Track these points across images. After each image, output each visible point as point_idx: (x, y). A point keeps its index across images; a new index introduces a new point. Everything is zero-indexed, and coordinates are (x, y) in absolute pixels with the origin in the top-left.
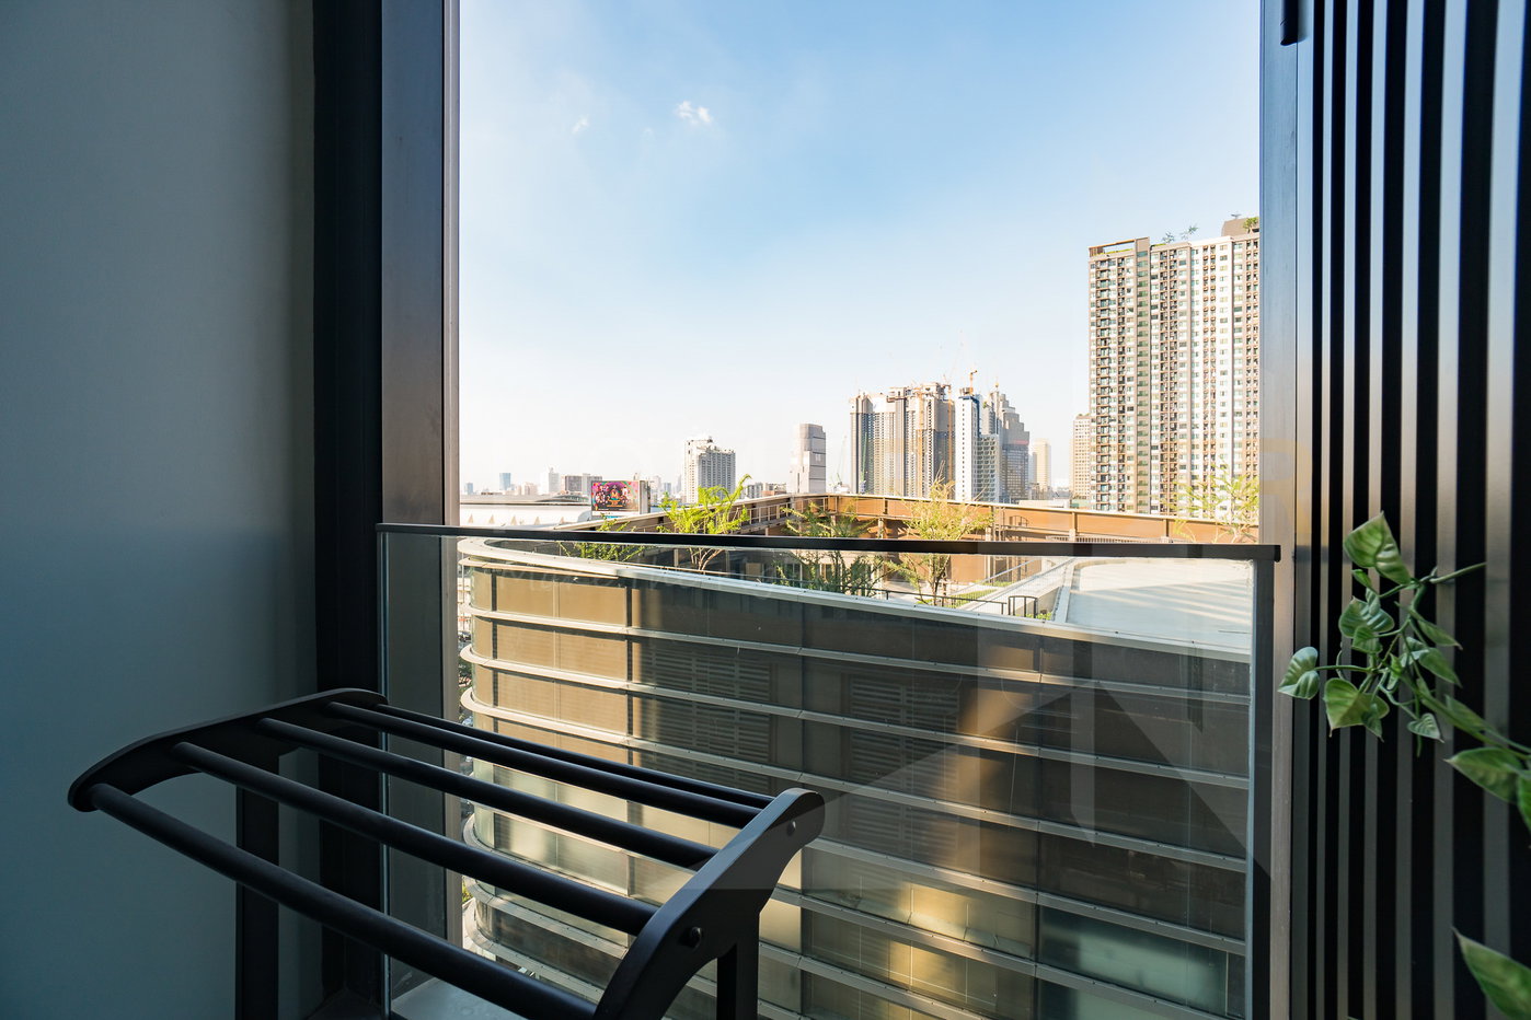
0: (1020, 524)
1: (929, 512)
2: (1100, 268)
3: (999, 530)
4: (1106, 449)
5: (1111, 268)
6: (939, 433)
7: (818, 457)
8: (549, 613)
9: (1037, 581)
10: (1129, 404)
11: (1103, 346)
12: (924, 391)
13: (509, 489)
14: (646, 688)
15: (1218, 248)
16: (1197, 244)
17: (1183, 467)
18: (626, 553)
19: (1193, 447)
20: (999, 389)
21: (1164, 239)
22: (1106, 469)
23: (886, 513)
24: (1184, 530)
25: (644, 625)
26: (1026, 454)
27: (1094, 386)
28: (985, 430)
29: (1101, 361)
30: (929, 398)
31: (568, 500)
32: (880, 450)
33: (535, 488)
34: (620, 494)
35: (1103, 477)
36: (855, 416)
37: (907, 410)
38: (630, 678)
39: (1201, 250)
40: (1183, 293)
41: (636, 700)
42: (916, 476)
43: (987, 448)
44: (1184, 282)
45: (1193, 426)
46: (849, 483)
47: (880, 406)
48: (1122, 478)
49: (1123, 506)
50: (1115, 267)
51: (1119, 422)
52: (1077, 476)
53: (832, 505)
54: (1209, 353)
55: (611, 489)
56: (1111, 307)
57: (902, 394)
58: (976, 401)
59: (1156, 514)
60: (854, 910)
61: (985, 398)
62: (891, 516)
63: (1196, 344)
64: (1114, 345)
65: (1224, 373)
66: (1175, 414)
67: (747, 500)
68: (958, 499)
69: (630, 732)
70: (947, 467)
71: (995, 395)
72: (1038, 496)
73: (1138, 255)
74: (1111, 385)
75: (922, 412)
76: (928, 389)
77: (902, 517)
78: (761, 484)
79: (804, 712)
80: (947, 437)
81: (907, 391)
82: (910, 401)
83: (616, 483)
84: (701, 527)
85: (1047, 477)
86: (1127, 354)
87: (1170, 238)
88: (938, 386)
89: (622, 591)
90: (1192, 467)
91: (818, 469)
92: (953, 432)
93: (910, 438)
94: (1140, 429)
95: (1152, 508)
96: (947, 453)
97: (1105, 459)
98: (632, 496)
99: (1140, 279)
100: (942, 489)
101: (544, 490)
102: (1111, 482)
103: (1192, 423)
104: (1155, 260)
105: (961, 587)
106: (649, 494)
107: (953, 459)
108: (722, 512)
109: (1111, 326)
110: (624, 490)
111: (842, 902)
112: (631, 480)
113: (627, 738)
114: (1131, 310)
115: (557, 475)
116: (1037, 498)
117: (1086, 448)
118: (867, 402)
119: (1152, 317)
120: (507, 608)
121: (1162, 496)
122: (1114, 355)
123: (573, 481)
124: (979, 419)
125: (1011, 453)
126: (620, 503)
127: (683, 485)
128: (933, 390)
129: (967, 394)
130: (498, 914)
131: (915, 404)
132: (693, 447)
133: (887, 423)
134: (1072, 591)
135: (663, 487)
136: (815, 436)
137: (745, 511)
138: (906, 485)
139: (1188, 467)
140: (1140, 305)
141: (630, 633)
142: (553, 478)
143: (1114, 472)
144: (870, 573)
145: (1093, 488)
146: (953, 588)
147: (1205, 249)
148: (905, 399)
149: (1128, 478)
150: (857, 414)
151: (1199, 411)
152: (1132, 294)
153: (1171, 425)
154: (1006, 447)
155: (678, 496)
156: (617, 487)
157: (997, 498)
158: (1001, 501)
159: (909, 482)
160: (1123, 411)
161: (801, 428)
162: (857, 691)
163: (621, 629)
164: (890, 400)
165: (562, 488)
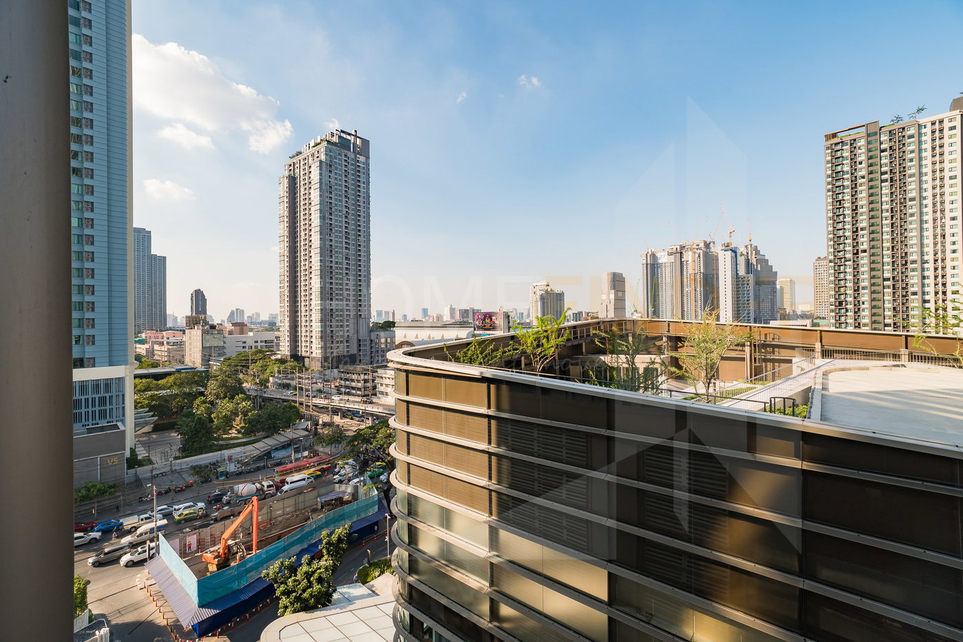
0: (773, 339)
1: (702, 331)
2: (834, 151)
3: (757, 344)
4: (842, 282)
5: (844, 148)
6: (707, 275)
7: (620, 294)
8: (439, 398)
9: (790, 382)
10: (861, 248)
11: (838, 206)
12: (695, 246)
13: (427, 318)
14: (500, 451)
15: (946, 121)
16: (924, 119)
17: (914, 294)
18: (488, 360)
19: (924, 278)
20: (752, 242)
21: (893, 121)
22: (843, 297)
23: (669, 331)
24: (924, 344)
25: (499, 409)
26: (775, 288)
27: (831, 236)
28: (742, 271)
29: (836, 217)
30: (698, 251)
31: (462, 324)
32: (664, 287)
33: (442, 317)
34: (491, 320)
35: (840, 303)
36: (645, 266)
37: (683, 260)
38: (490, 443)
39: (929, 125)
40: (911, 160)
41: (493, 458)
42: (690, 306)
43: (744, 284)
44: (912, 152)
45: (924, 262)
46: (642, 311)
47: (663, 258)
48: (857, 304)
49: (859, 324)
50: (848, 147)
51: (854, 261)
52: (818, 302)
53: (629, 327)
54: (939, 204)
55: (485, 317)
56: (844, 177)
57: (679, 250)
58: (734, 251)
59: (889, 330)
60: (649, 624)
61: (742, 249)
62: (673, 334)
63: (925, 198)
64: (847, 205)
65: (953, 219)
66: (906, 253)
67: (572, 323)
68: (722, 321)
69: (490, 478)
70: (713, 298)
71: (749, 247)
72: (784, 317)
73: (869, 135)
74: (846, 234)
75: (694, 261)
76: (698, 245)
77: (681, 334)
78: (582, 312)
79: (609, 475)
80: (713, 278)
81: (682, 247)
82: (685, 255)
83: (489, 313)
84: (539, 342)
85: (793, 304)
86: (860, 210)
87: (899, 119)
88: (705, 242)
89: (485, 385)
90: (924, 293)
91: (620, 303)
92: (717, 275)
93: (685, 280)
94: (873, 266)
95: (886, 325)
96: (713, 289)
97: (842, 289)
98: (499, 321)
99: (870, 154)
100: (711, 315)
101: (447, 318)
102: (848, 306)
103: (922, 259)
104: (884, 138)
105: (727, 384)
106: (509, 320)
107: (718, 292)
108: (552, 332)
109: (845, 191)
110: (494, 318)
111: (639, 616)
112: (498, 311)
113: (488, 483)
114: (863, 177)
115: (454, 309)
116: (784, 319)
117: (825, 281)
118: (654, 256)
119: (882, 181)
120: (415, 394)
121: (894, 316)
122: (848, 212)
123: (465, 313)
124: (737, 264)
125: (763, 287)
126: (491, 326)
127: (531, 314)
128: (702, 245)
129: (727, 247)
130: (410, 586)
131: (688, 256)
132: (537, 288)
133: (668, 269)
134: (824, 392)
135: (518, 315)
136: (617, 282)
137: (568, 331)
138: (683, 311)
139: (920, 293)
140: (871, 173)
141: (490, 414)
142: (452, 311)
143: (850, 299)
144: (657, 376)
145: (832, 311)
146: (720, 385)
147: (933, 123)
148: (681, 253)
149: (863, 303)
150: (647, 264)
151: (929, 250)
152: (863, 165)
153: (901, 261)
154: (758, 283)
155: (528, 321)
156: (489, 316)
157: (752, 320)
158: (755, 322)
159: (685, 309)
160: (857, 253)
161: (608, 274)
162: (649, 457)
163: (483, 410)
164: (670, 254)
165: (458, 317)
